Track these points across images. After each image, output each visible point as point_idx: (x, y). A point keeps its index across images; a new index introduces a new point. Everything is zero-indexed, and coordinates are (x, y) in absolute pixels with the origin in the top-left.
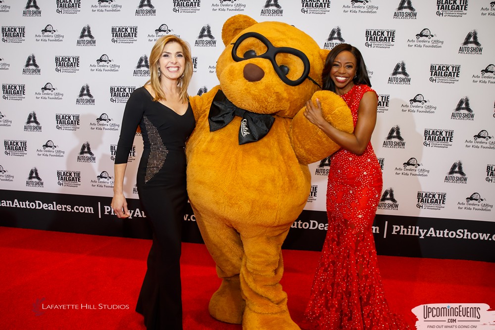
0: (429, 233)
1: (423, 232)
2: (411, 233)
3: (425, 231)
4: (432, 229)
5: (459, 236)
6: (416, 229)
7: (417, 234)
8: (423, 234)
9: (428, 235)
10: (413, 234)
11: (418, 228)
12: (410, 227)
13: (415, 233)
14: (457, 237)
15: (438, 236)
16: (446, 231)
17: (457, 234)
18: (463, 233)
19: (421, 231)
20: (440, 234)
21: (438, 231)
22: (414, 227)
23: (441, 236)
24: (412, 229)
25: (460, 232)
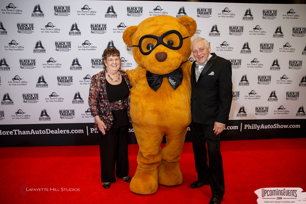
0: (261, 127)
1: (259, 126)
2: (253, 128)
3: (260, 126)
4: (263, 125)
5: (275, 127)
6: (255, 125)
7: (256, 128)
8: (258, 128)
9: (261, 128)
10: (254, 128)
11: (256, 125)
12: (252, 125)
13: (255, 128)
14: (274, 128)
15: (265, 128)
16: (269, 125)
17: (274, 126)
18: (277, 126)
19: (258, 126)
20: (266, 127)
21: (265, 126)
22: (254, 125)
23: (267, 128)
24: (253, 125)
25: (275, 125)
